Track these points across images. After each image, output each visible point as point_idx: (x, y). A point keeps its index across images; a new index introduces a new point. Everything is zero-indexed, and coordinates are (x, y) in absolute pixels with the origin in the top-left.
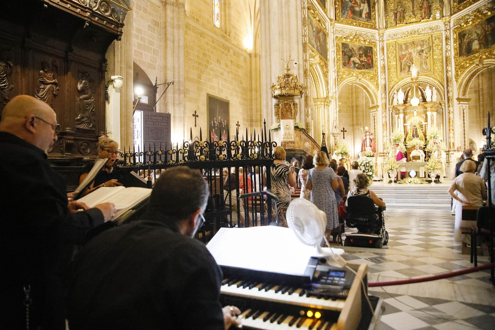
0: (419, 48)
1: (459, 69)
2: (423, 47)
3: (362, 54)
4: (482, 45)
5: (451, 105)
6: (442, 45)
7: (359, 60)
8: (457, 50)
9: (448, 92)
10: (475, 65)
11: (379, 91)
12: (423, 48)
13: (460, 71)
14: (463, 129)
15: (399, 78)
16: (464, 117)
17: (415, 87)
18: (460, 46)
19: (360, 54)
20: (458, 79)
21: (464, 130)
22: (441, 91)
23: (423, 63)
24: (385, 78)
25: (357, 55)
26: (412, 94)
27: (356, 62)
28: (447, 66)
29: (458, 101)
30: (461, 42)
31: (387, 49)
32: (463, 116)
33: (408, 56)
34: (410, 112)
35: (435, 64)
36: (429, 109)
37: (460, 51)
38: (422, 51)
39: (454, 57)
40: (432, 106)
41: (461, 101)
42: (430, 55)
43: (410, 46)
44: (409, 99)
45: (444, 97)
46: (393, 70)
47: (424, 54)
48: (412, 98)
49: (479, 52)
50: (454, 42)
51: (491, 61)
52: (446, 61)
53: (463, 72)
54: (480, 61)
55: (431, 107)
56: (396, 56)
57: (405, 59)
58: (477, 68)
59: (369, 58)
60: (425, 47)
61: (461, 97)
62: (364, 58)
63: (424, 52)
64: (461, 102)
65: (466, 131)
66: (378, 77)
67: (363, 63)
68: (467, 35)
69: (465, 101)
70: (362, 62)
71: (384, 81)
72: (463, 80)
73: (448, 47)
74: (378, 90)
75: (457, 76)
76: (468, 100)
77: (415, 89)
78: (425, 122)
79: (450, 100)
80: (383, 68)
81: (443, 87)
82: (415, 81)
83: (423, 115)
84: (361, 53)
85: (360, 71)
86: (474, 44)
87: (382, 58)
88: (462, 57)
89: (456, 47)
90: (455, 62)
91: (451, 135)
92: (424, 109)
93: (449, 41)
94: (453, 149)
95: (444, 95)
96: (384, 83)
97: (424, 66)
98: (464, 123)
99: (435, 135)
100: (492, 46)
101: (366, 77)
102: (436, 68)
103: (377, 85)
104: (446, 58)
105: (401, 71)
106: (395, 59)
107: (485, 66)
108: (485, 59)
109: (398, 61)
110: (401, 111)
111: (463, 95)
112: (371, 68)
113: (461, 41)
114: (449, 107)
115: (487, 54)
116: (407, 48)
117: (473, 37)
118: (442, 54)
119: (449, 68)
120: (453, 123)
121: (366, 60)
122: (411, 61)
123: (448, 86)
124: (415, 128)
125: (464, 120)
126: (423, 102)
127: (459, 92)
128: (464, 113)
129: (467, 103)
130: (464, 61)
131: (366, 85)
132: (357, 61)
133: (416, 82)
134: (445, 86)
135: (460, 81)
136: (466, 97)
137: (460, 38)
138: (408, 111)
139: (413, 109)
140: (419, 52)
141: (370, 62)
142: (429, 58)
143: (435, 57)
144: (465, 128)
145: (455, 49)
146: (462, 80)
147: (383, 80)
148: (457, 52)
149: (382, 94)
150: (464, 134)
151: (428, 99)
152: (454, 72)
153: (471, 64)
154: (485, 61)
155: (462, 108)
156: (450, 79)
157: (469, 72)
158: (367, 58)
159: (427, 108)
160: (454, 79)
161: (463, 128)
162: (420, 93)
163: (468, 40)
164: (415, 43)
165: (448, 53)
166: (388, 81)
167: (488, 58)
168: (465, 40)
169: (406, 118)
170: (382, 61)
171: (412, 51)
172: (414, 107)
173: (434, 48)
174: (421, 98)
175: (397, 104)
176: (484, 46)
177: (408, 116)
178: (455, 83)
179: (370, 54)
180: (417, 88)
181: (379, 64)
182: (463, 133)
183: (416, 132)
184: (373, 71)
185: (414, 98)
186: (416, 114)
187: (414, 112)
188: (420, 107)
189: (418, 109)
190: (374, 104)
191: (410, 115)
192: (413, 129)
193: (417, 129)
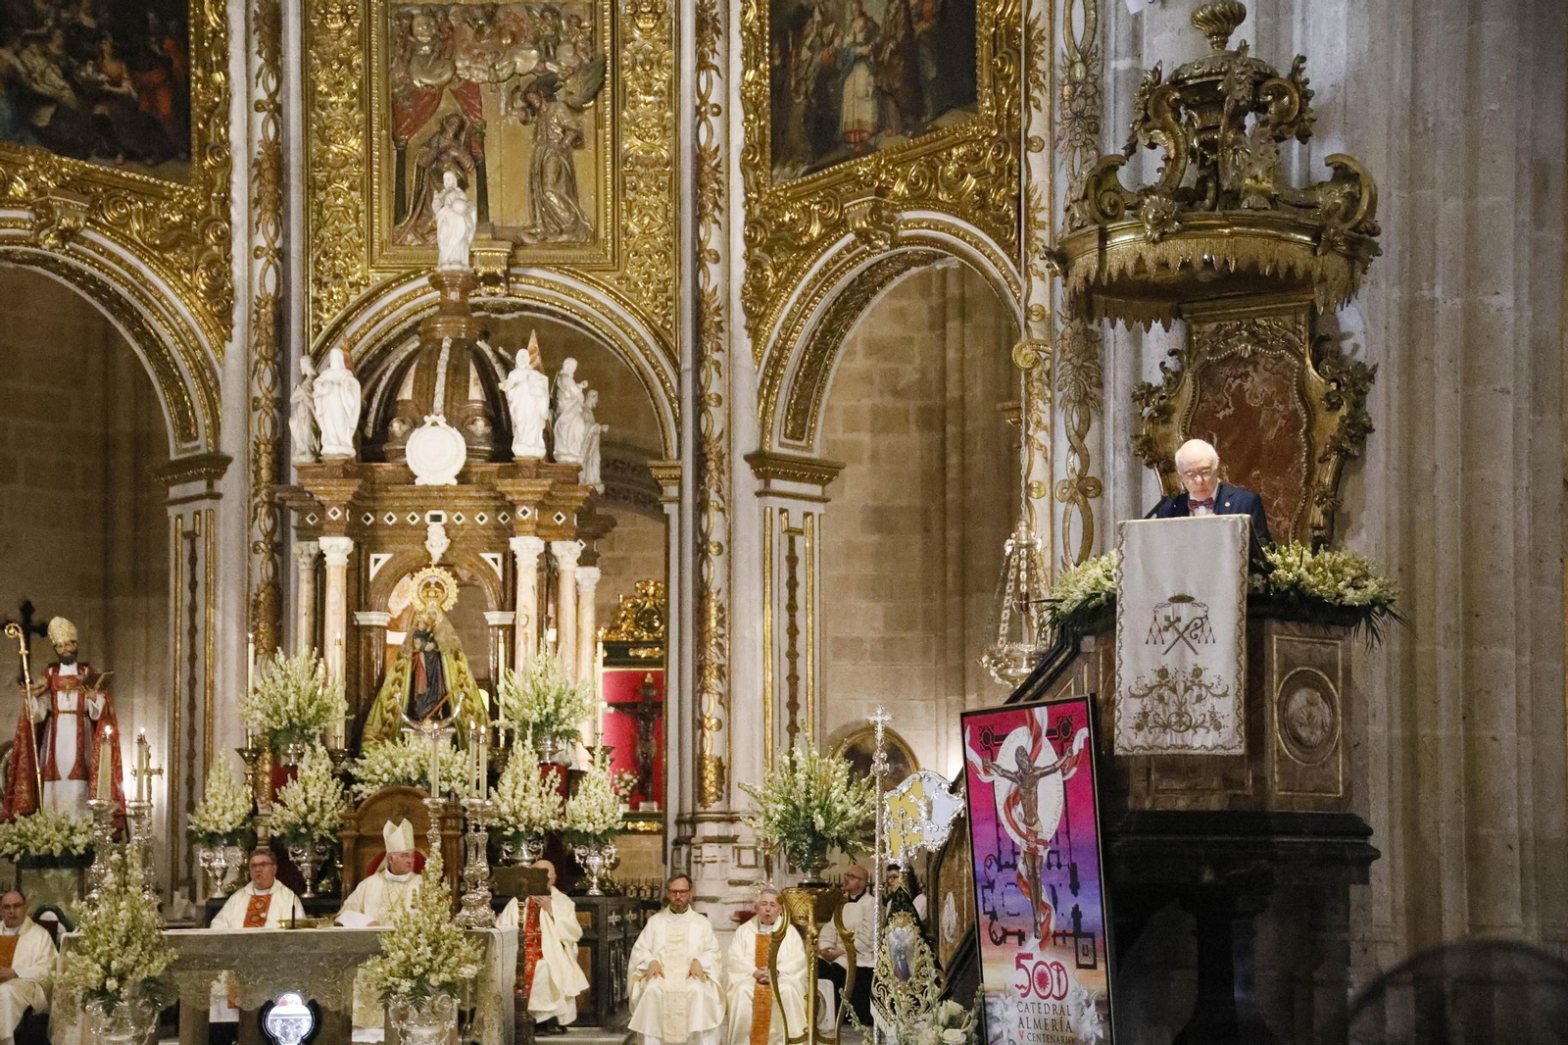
0: (527, 60)
1: (769, 250)
2: (554, 60)
3: (96, 36)
4: (892, 106)
5: (713, 496)
6: (677, 68)
7: (67, 74)
8: (759, 117)
9: (700, 405)
10: (850, 237)
11: (234, 348)
12: (552, 67)
13: (776, 270)
14: (785, 672)
15: (382, 262)
16: (792, 584)
17: (446, 344)
18: (780, 92)
19: (79, 27)
20: (762, 317)
21: (793, 679)
22: (660, 390)
23: (550, 177)
24: (282, 254)
25: (46, 38)
26: (425, 392)
27: (41, 88)
28: (698, 218)
29: (759, 475)
30: (784, 66)
31: (306, 26)
32: (785, 577)
33: (446, 105)
34: (402, 525)
35: (631, 195)
36: (527, 514)
37: (779, 127)
38: (547, 86)
39: (746, 166)
40: (548, 495)
41: (776, 476)
42: (599, 123)
43: (470, 33)
44: (396, 427)
45: (680, 436)
46: (342, 195)
47: (558, 115)
48: (417, 423)
49: (873, 150)
50: (746, 53)
51: (936, 225)
52: (698, 184)
53: (793, 272)
54: (876, 209)
55: (540, 505)
56: (363, 98)
57: (431, 126)
58: (869, 261)
59: (155, 76)
60: (567, 56)
61: (776, 449)
62: (113, 67)
63: (560, 95)
64: (777, 485)
65: (801, 684)
66: (225, 240)
67: (99, 110)
68: (818, 17)
69: (800, 479)
70: (89, 93)
71: (271, 271)
72: (788, 329)
73: (710, 82)
74: (226, 336)
75: (758, 298)
76: (822, 472)
77: (445, 356)
78: (502, 608)
79: (712, 465)
80: (269, 175)
81: (676, 365)
82: (454, 296)
83: (488, 557)
84: (88, 22)
85: (68, 165)
86: (848, 88)
87: (260, 94)
88: (787, 170)
89: (753, 92)
90: (748, 201)
91: (711, 706)
92: (498, 510)
93: (719, 46)
94: (715, 807)
95: (679, 422)
96: (271, 287)
97: (554, 199)
98: (793, 631)
99: (551, 708)
100: (940, 122)
101: (124, 221)
102: (633, 228)
103: (220, 295)
104: (699, 159)
105: (399, 212)
106: (358, 117)
107: (909, 249)
108: (907, 203)
109: (379, 134)
110: (335, 514)
111: (793, 437)
112: (168, 154)
113: (785, 54)
114: (701, 507)
115: (913, 171)
116: (445, 46)
117: (849, 39)
118: (677, 130)
119: (708, 232)
120: (721, 622)
121: (126, 87)
122: (468, 147)
123: (699, 359)
124: (430, 646)
125: (792, 607)
126: (493, 457)
127: (765, 410)
128: (792, 560)
129: (816, 490)
130: (796, 198)
131: (126, 283)
132: (53, 81)
133: (464, 309)
134: (687, 363)
135: (774, 336)
136: (809, 448)
137: (777, 35)
138: (390, 519)
139: (422, 511)
140: (526, 93)
141: (165, 104)
142: (590, 145)
143: (631, 144)
144: (800, 662)
145: (751, 105)
146: (784, 327)
147: (260, 263)
148: (762, 129)
149: (252, 372)
150: (793, 706)
151: (527, 444)
152: (739, 267)
153: (835, 228)
154: (907, 215)
155: (778, 524)
156: (717, 310)
157: (826, 277)
158: (132, 68)
159: (512, 507)
160: (739, 317)
161: (785, 662)
162: (476, 392)
163: (817, 59)
164: (500, 15)
165: (710, 130)
166: (305, 277)
167: (919, 199)
168: (805, 54)
169: (373, 571)
170: (260, 117)
171: (479, 75)
172: (427, 488)
173: (627, 75)
174: (480, 426)
175: (308, 459)
177: (385, 558)
178: (743, 343)
179: (168, 43)
180: (464, 350)
181: (236, 134)
182: (785, 698)
183: (437, 678)
184: (182, 179)
185: (435, 424)
186: (444, 549)
187: (426, 528)
188: (471, 498)
189: (455, 511)
190: (196, 439)
191: (402, 553)
192: (414, 654)
193: (439, 655)
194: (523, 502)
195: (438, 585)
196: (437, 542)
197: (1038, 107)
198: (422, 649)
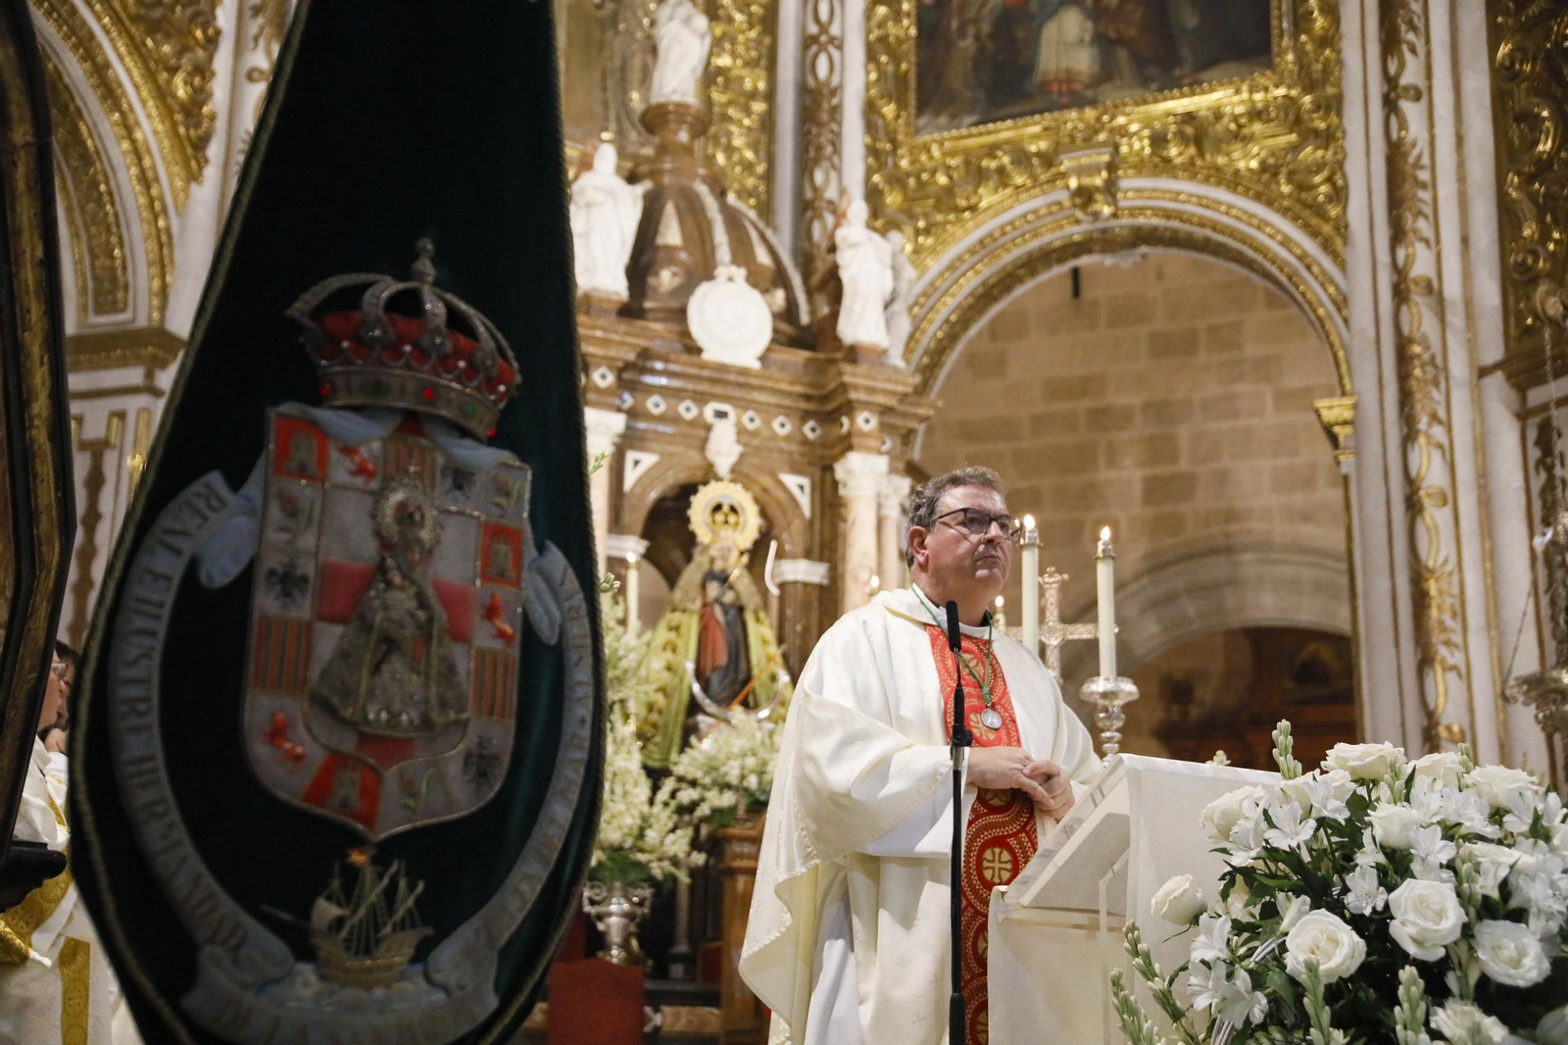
1: (907, 210)
4: (1122, 54)
8: (896, 60)
13: (916, 234)
17: (702, 189)
26: (696, 240)
28: (811, 162)
34: (673, 418)
36: (868, 423)
39: (871, 111)
44: (666, 278)
48: (692, 278)
49: (1090, 103)
52: (812, 119)
53: (944, 237)
73: (830, 11)
74: (194, 176)
77: (711, 201)
78: (813, 558)
82: (682, 135)
83: (792, 481)
86: (1050, 32)
90: (874, 153)
92: (805, 416)
103: (201, 115)
104: (813, 96)
107: (1123, 223)
108: (1134, 167)
110: (604, 378)
119: (826, 177)
124: (728, 596)
126: (793, 344)
138: (656, 405)
139: (703, 400)
145: (881, 46)
148: (900, 73)
153: (1017, 190)
159: (847, 408)
162: (761, 256)
165: (832, 64)
169: (631, 478)
174: (779, 298)
176: (1140, 62)
177: (648, 460)
183: (739, 646)
185: (731, 279)
186: (732, 459)
187: (708, 428)
188: (780, 392)
189: (746, 409)
190: (124, 310)
191: (672, 455)
192: (705, 605)
193: (741, 609)
194: (867, 405)
195: (733, 509)
196: (724, 449)
197: (1413, 50)
198: (718, 601)
